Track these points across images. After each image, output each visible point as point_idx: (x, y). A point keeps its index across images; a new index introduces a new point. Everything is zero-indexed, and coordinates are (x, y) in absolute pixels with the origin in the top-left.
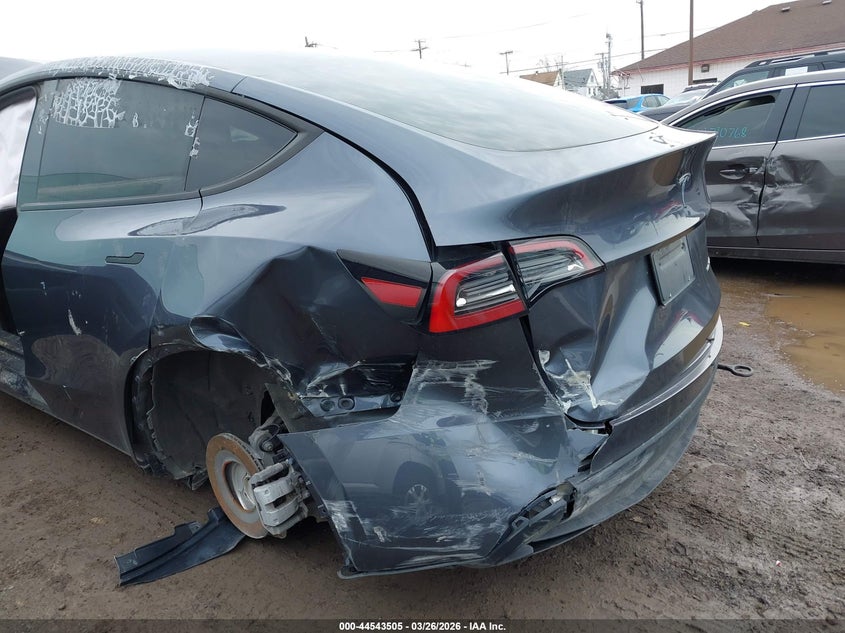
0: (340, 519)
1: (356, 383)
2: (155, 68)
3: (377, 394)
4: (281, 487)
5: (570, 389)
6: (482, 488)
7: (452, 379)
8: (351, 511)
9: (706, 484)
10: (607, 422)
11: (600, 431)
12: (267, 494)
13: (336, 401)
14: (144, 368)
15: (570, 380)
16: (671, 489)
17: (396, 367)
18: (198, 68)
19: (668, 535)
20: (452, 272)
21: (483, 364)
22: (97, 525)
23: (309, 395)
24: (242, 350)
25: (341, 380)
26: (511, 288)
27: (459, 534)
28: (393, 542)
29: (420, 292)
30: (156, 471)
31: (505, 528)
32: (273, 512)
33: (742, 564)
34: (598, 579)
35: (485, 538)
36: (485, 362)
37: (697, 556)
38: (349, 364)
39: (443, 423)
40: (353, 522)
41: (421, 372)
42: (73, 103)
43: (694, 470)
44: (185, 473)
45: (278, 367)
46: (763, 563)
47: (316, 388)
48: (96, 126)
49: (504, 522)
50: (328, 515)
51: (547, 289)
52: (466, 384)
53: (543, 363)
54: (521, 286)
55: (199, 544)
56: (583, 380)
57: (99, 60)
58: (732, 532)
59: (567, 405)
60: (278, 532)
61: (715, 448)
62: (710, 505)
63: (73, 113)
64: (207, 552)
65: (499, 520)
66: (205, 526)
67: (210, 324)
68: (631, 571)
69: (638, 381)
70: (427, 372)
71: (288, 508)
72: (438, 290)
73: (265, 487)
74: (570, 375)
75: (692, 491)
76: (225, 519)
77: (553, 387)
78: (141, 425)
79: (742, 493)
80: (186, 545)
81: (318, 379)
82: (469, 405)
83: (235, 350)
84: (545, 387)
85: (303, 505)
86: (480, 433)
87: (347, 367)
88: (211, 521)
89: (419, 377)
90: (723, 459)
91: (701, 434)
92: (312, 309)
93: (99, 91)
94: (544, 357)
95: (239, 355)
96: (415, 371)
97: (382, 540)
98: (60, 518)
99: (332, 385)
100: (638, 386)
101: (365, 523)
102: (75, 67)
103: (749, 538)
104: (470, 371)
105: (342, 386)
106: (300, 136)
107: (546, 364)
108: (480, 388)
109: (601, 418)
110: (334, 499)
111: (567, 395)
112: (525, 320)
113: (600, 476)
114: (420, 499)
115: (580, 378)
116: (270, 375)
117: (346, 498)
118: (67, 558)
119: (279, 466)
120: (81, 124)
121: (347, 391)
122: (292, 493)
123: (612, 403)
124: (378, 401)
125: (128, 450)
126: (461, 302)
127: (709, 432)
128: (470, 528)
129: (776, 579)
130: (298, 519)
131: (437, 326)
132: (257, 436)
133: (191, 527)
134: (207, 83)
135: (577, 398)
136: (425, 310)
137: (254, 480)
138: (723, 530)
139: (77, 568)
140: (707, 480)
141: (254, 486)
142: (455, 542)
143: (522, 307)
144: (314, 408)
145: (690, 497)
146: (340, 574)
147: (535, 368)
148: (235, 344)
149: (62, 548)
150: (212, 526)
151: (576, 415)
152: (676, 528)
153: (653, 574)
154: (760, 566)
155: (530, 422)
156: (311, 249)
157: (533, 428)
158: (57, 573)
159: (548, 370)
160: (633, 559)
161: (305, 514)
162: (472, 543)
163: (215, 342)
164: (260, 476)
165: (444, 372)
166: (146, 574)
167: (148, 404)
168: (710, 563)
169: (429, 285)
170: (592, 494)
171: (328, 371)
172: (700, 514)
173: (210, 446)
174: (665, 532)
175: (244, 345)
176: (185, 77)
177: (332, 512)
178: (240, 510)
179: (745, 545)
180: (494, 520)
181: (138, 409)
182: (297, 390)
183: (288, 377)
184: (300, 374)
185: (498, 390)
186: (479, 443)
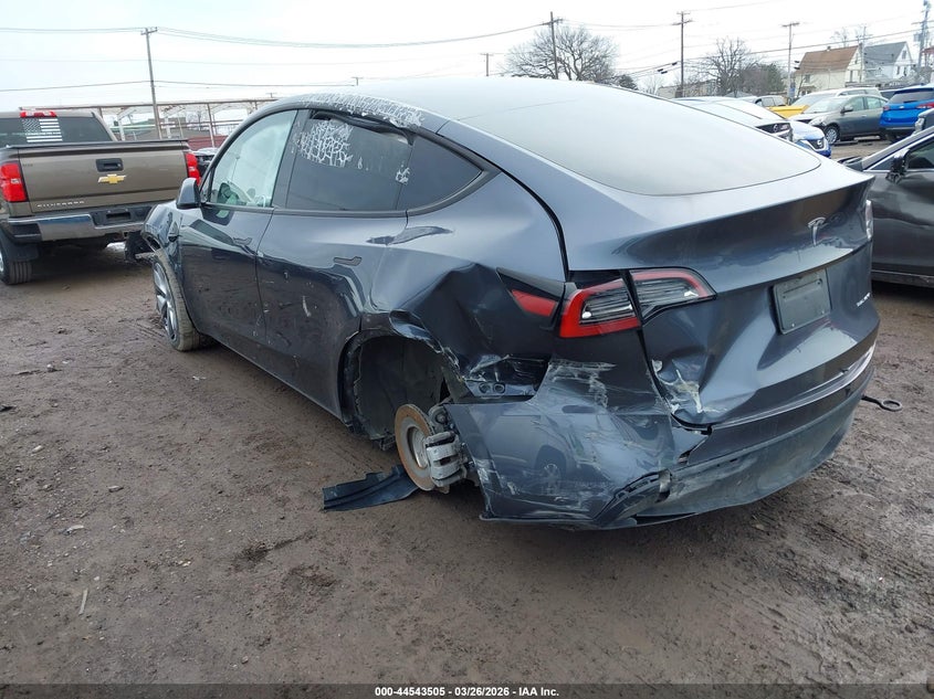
0: (484, 474)
1: (507, 374)
2: (382, 108)
3: (523, 384)
4: (447, 450)
5: (679, 394)
6: (594, 464)
7: (579, 376)
8: (492, 468)
9: (844, 509)
10: (709, 426)
11: (703, 433)
12: (436, 453)
13: (491, 385)
14: (355, 346)
15: (679, 387)
16: (805, 508)
17: (538, 363)
18: (414, 110)
19: (784, 543)
20: (580, 291)
21: (604, 367)
22: (310, 467)
23: (471, 378)
24: (425, 339)
25: (495, 369)
26: (630, 307)
27: (573, 497)
28: (520, 495)
29: (553, 304)
30: (357, 429)
31: (610, 498)
32: (440, 468)
33: (844, 575)
34: (704, 565)
35: (594, 504)
36: (606, 365)
37: (804, 562)
38: (501, 356)
39: (568, 410)
40: (493, 477)
41: (555, 368)
42: (316, 143)
43: (837, 496)
44: (379, 436)
45: (450, 354)
46: (868, 578)
47: (476, 374)
48: (331, 164)
49: (610, 492)
50: (476, 469)
51: (660, 309)
52: (591, 382)
53: (656, 371)
54: (637, 307)
55: (384, 489)
56: (691, 388)
57: (341, 97)
58: (849, 551)
59: (675, 408)
60: (441, 484)
61: (869, 480)
62: (838, 527)
63: (315, 152)
64: (389, 496)
65: (606, 491)
66: (389, 478)
67: (402, 316)
68: (737, 564)
69: (744, 395)
70: (560, 368)
71: (451, 468)
72: (568, 304)
73: (435, 448)
74: (680, 383)
75: (826, 512)
76: (405, 475)
77: (664, 392)
78: (349, 392)
79: (876, 522)
80: (374, 489)
81: (478, 366)
82: (592, 399)
83: (420, 338)
84: (656, 390)
85: (463, 468)
86: (598, 421)
87: (499, 359)
88: (394, 474)
89: (553, 371)
90: (873, 491)
91: (861, 467)
92: (476, 311)
93: (336, 136)
94: (657, 366)
95: (422, 341)
96: (550, 367)
97: (513, 493)
98: (284, 458)
99: (488, 372)
100: (744, 400)
101: (501, 478)
102: (323, 102)
103: (864, 557)
104: (595, 370)
105: (496, 374)
106: (484, 174)
107: (659, 372)
108: (601, 386)
109: (704, 421)
110: (480, 458)
111: (675, 399)
112: (640, 333)
113: (695, 468)
114: (552, 475)
115: (689, 387)
116: (443, 359)
117: (490, 458)
118: (288, 486)
119: (447, 434)
120: (320, 161)
121: (500, 379)
122: (456, 456)
123: (715, 411)
124: (524, 389)
125: (337, 413)
126: (586, 315)
127: (870, 466)
128: (581, 493)
129: (873, 591)
130: (458, 478)
131: (567, 331)
132: (434, 410)
133: (378, 476)
134: (419, 124)
135: (685, 403)
136: (557, 318)
137: (427, 441)
138: (840, 547)
139: (294, 493)
140: (844, 506)
141: (427, 446)
142: (569, 502)
143: (639, 324)
144: (475, 389)
145: (820, 517)
146: (481, 517)
147: (648, 373)
148: (420, 333)
149: (284, 479)
150: (394, 479)
151: (681, 416)
152: (794, 539)
153: (755, 570)
154: (862, 579)
155: (641, 417)
156: (478, 266)
157: (643, 424)
158: (280, 495)
159: (660, 377)
160: (743, 556)
161: (465, 475)
162: (582, 506)
163: (405, 330)
164: (432, 438)
165: (573, 370)
166: (342, 504)
167: (355, 376)
168: (814, 569)
169: (561, 300)
170: (688, 482)
171: (487, 360)
172: (825, 532)
173: (399, 413)
174: (782, 540)
175: (426, 334)
176: (403, 118)
177: (478, 467)
178: (415, 466)
179: (857, 561)
180: (602, 490)
181: (347, 378)
182: (463, 374)
183: (456, 363)
184: (465, 362)
185: (617, 389)
186: (596, 429)
